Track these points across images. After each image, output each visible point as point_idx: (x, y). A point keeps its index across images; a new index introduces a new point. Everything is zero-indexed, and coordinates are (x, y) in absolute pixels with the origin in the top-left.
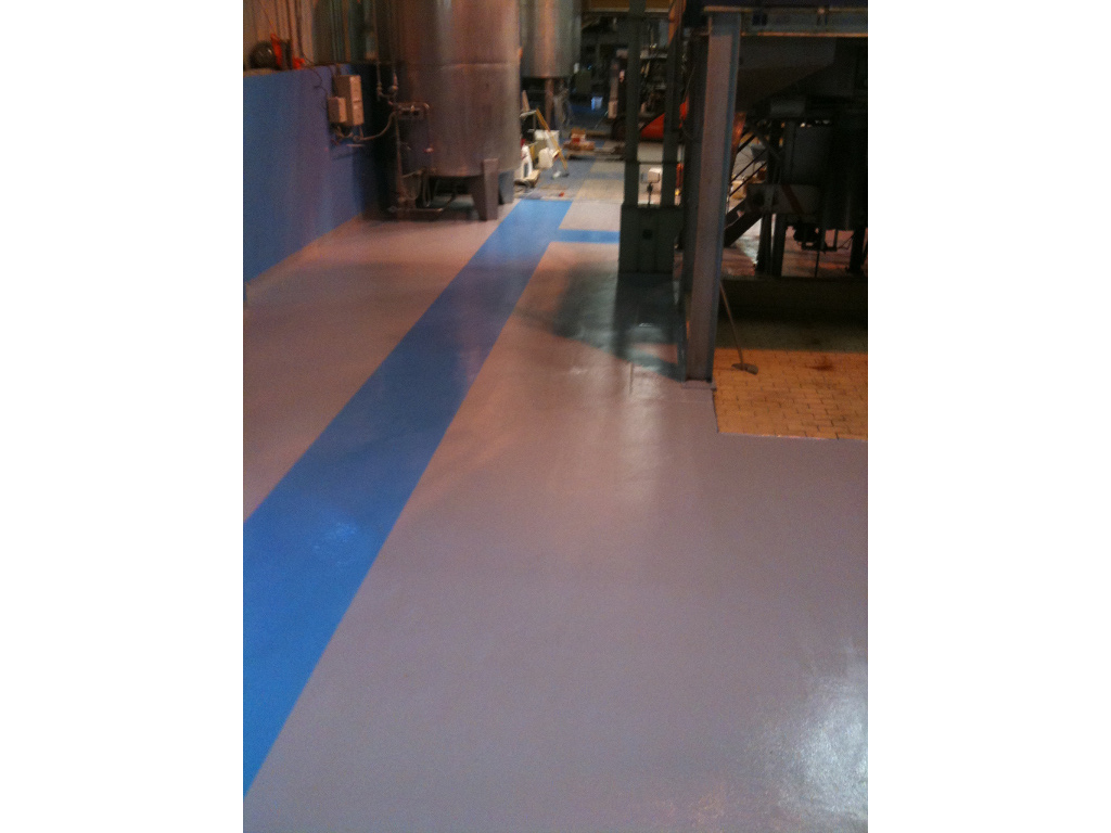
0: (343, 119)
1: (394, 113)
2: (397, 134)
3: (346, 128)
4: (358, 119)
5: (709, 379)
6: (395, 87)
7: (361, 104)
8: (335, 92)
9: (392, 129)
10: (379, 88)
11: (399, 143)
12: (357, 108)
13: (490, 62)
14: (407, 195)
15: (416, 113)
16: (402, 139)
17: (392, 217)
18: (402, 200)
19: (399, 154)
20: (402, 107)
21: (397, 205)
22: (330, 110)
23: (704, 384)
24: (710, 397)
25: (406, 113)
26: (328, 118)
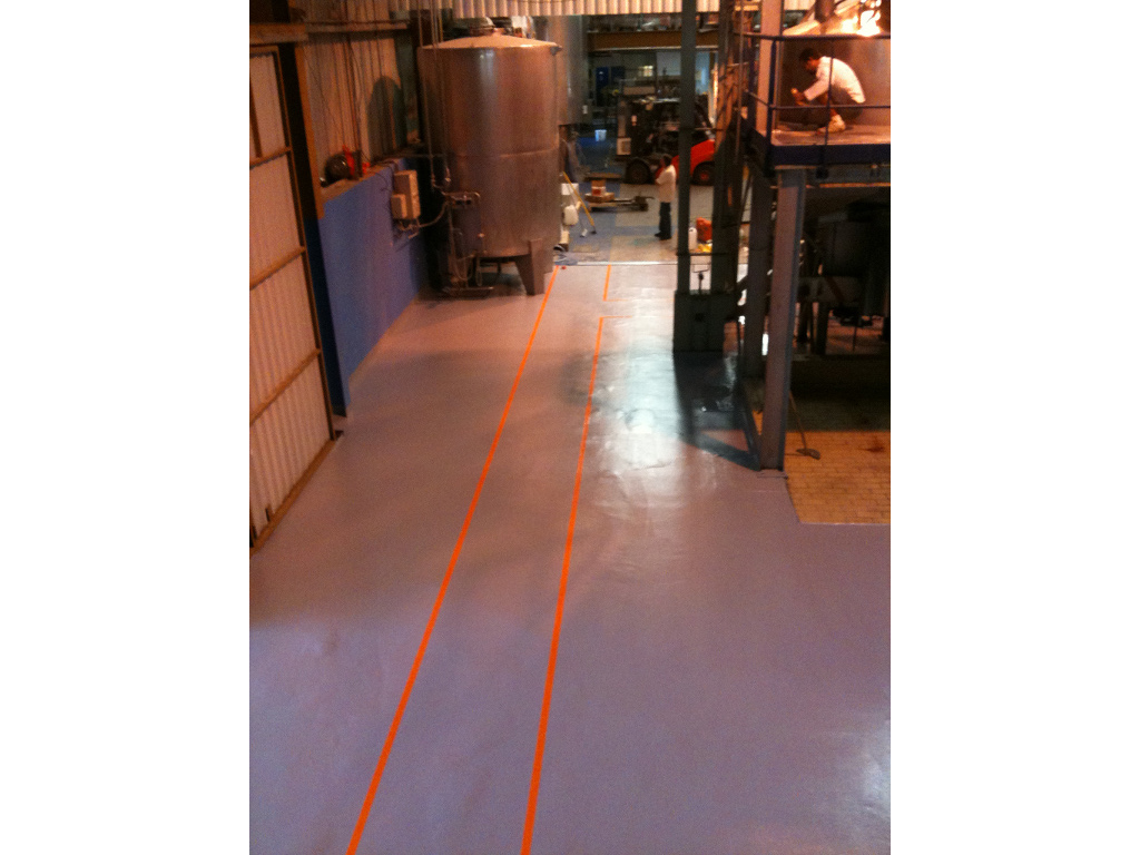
0: (405, 214)
1: (447, 203)
2: (450, 220)
3: (406, 222)
4: (416, 213)
5: (780, 468)
6: (448, 180)
7: (418, 198)
8: (396, 190)
9: (445, 216)
10: (433, 181)
11: (452, 229)
12: (415, 202)
13: (534, 150)
14: (459, 276)
15: (469, 202)
16: (455, 224)
17: (447, 297)
18: (455, 280)
19: (452, 239)
20: (455, 197)
21: (451, 285)
22: (393, 206)
23: (776, 473)
24: (784, 485)
25: (459, 203)
26: (392, 215)
